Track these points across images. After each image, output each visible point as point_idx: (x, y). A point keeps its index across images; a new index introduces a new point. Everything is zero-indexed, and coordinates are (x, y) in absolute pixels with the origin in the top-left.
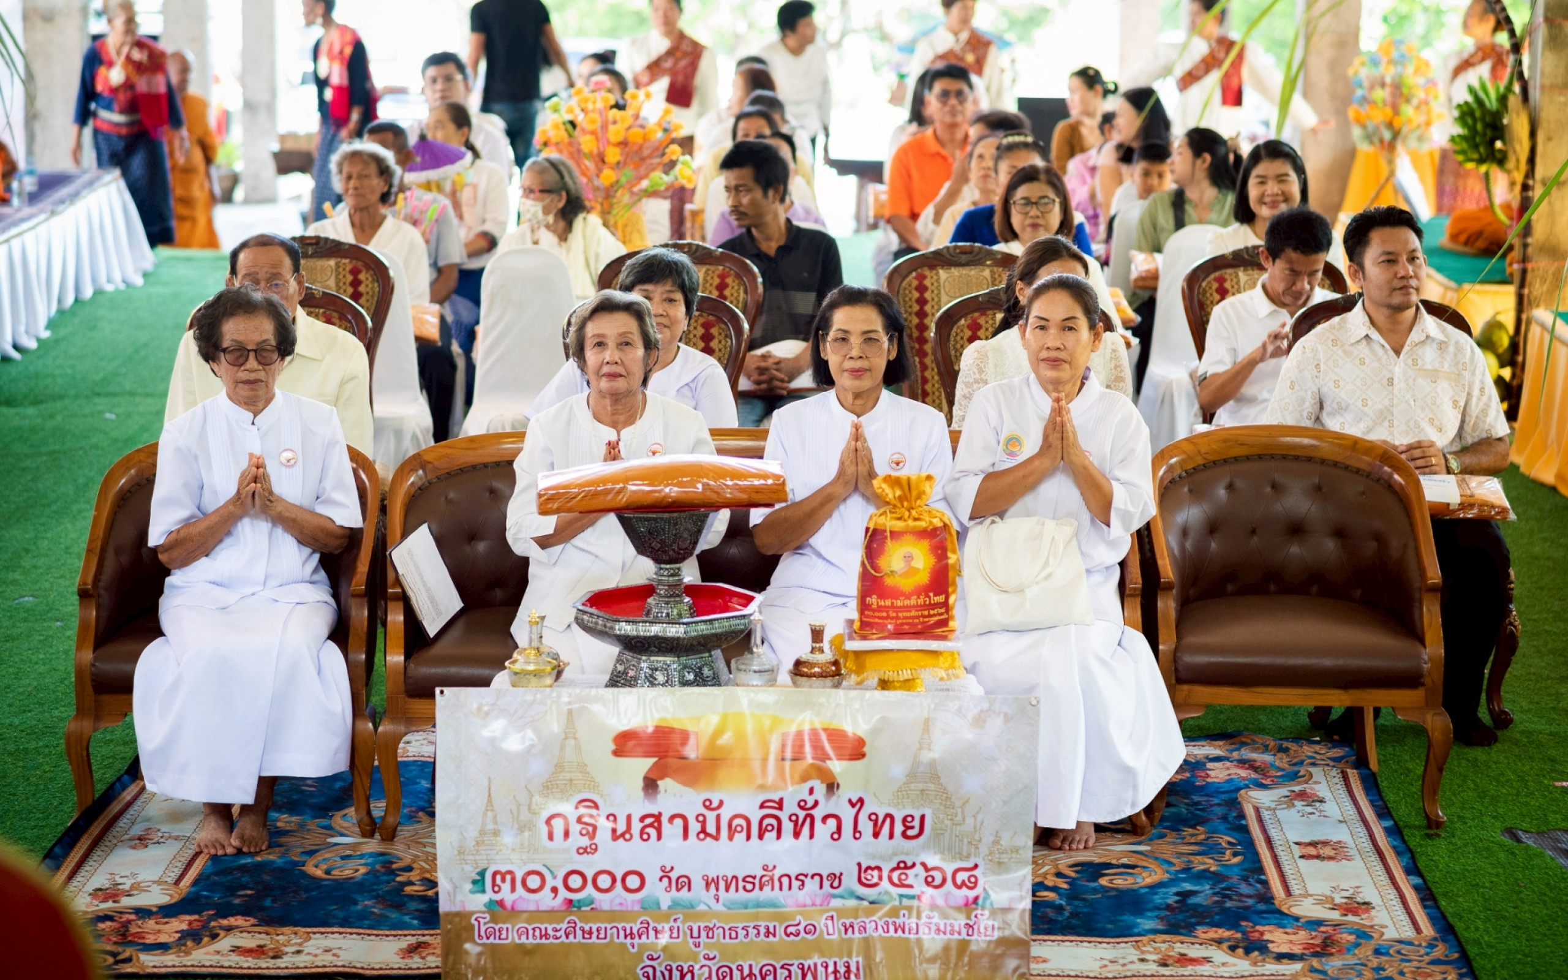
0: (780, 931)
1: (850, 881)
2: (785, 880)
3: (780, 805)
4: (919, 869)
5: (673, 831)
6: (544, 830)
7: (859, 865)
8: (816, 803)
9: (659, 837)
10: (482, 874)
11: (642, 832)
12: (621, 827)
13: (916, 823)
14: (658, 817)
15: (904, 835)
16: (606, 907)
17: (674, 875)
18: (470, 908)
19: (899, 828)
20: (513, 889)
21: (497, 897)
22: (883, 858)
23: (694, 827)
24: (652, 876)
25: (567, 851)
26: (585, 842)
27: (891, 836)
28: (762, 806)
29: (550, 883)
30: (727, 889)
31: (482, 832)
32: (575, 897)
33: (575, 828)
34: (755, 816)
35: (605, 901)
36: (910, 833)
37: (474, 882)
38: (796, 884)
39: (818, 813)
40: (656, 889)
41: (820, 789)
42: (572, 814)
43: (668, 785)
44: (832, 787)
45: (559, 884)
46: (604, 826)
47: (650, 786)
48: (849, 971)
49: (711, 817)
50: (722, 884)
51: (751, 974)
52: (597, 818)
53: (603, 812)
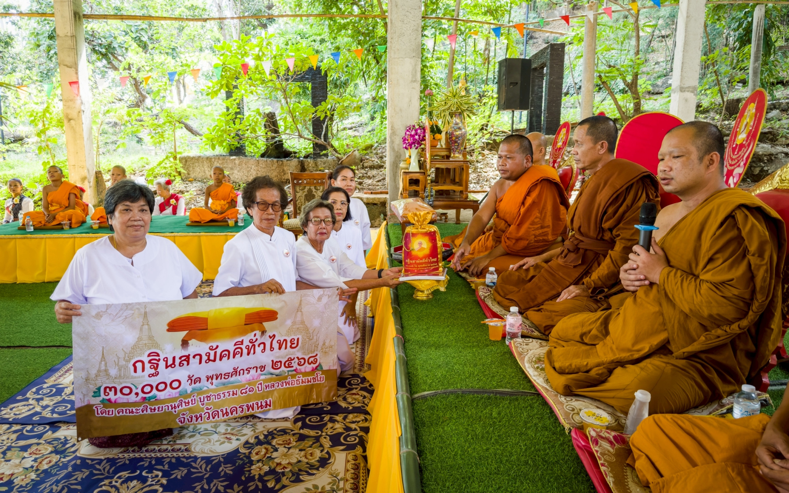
0: (239, 393)
1: (269, 369)
2: (242, 372)
3: (242, 343)
4: (296, 360)
5: (194, 362)
6: (132, 368)
7: (273, 361)
8: (257, 340)
9: (188, 364)
10: (99, 389)
11: (180, 363)
12: (170, 362)
13: (296, 342)
14: (188, 357)
15: (291, 347)
16: (162, 398)
17: (193, 379)
18: (92, 402)
19: (289, 344)
20: (116, 393)
21: (107, 398)
22: (282, 358)
23: (205, 358)
24: (184, 380)
25: (143, 376)
26: (153, 371)
27: (286, 348)
28: (235, 345)
29: (134, 391)
30: (217, 379)
31: (99, 371)
32: (147, 396)
33: (147, 366)
34: (232, 348)
35: (162, 395)
36: (293, 346)
37: (95, 392)
38: (246, 372)
39: (256, 344)
40: (187, 387)
41: (258, 333)
42: (146, 359)
43: (193, 342)
44: (263, 332)
45: (139, 391)
46: (162, 364)
47: (185, 343)
48: (267, 404)
49: (212, 353)
50: (215, 377)
51: (227, 412)
52: (159, 360)
53: (162, 357)
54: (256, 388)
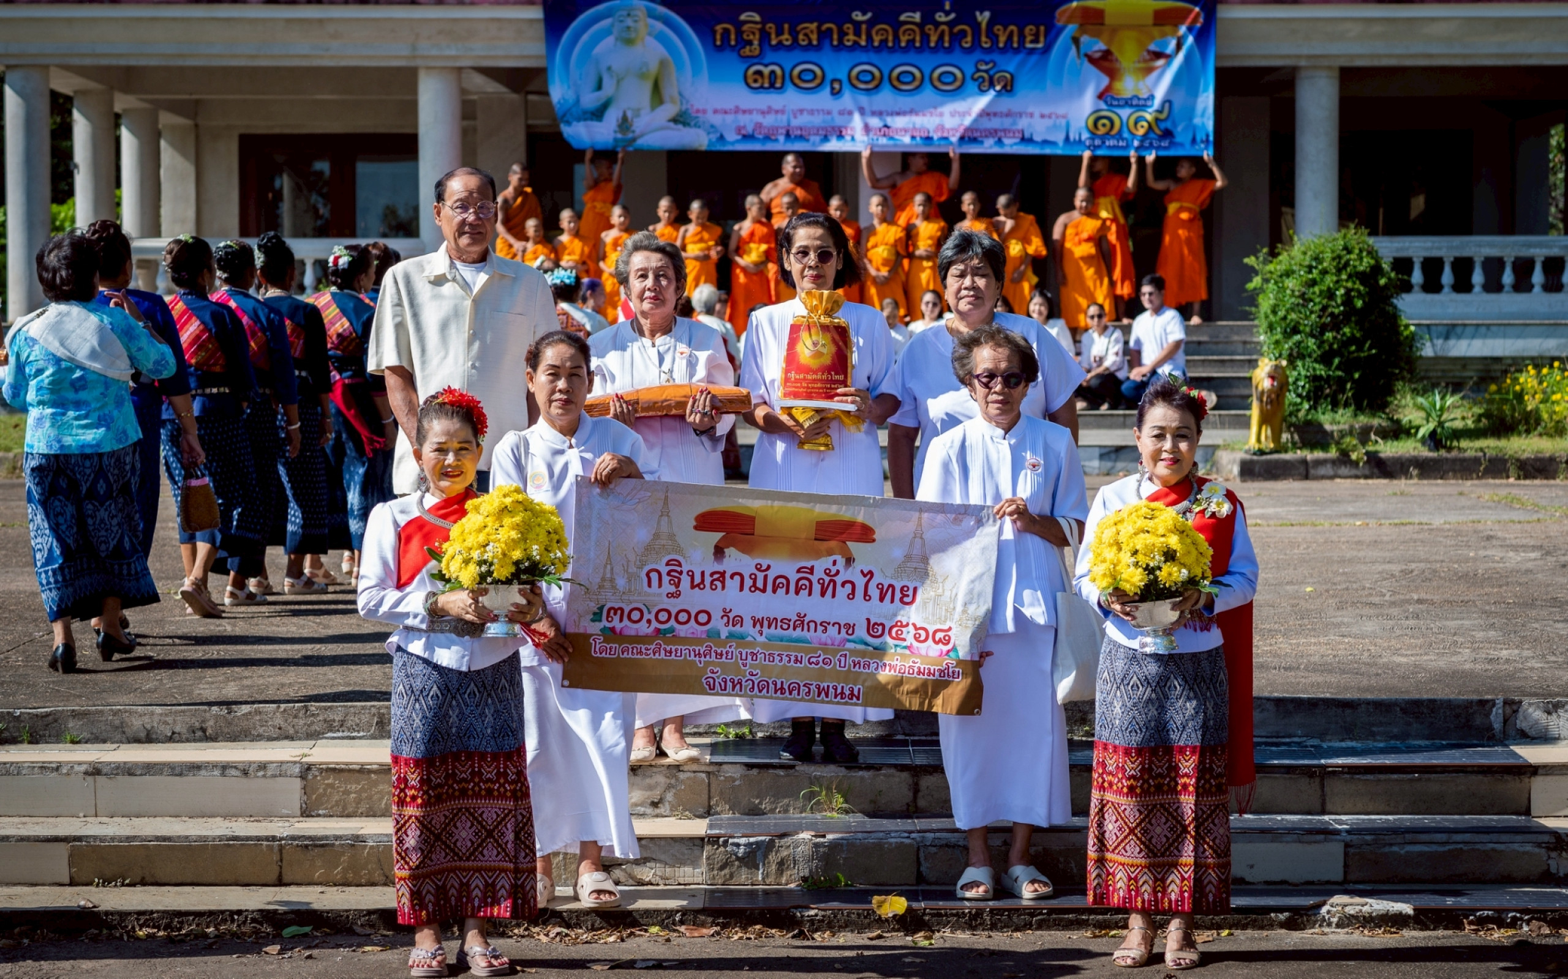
0: (805, 660)
1: (860, 631)
3: (811, 570)
4: (911, 627)
5: (733, 584)
6: (645, 579)
7: (869, 621)
8: (838, 572)
9: (723, 588)
10: (601, 609)
11: (712, 583)
12: (698, 580)
13: (910, 593)
14: (723, 574)
15: (901, 600)
16: (682, 634)
17: (731, 615)
18: (590, 631)
19: (898, 595)
20: (621, 620)
21: (611, 625)
22: (885, 617)
23: (748, 582)
24: (716, 614)
25: (660, 595)
26: (673, 589)
28: (799, 571)
29: (646, 616)
30: (769, 627)
31: (603, 579)
32: (662, 627)
33: (666, 579)
34: (793, 577)
35: (683, 631)
36: (906, 600)
37: (595, 614)
38: (820, 629)
39: (838, 580)
40: (718, 624)
41: (841, 561)
42: (664, 570)
43: (730, 551)
44: (849, 561)
45: (652, 617)
46: (685, 580)
47: (719, 552)
48: (852, 694)
49: (760, 576)
50: (766, 623)
51: (782, 688)
52: (681, 573)
53: (685, 568)
54: (835, 661)
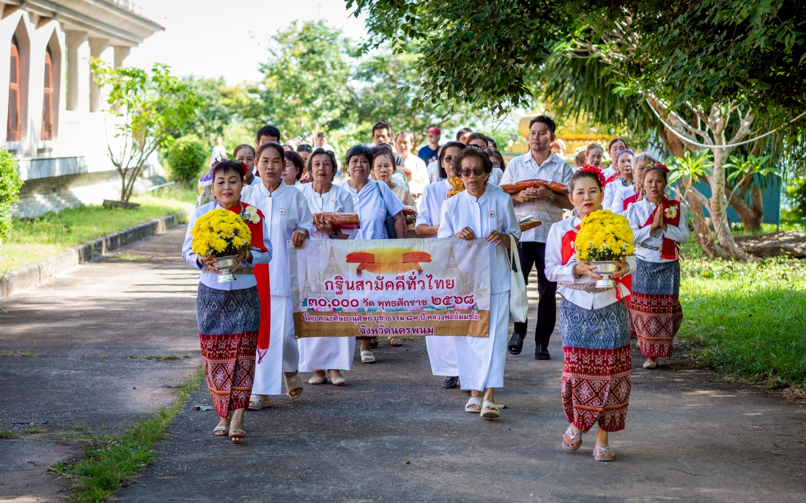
0: (405, 318)
1: (430, 303)
2: (407, 303)
3: (403, 278)
4: (453, 298)
5: (366, 287)
6: (325, 286)
7: (433, 297)
8: (415, 277)
9: (363, 289)
10: (306, 300)
11: (357, 287)
12: (350, 285)
13: (451, 283)
14: (362, 282)
15: (447, 287)
16: (346, 311)
17: (368, 301)
18: (302, 310)
19: (445, 285)
20: (316, 304)
21: (312, 307)
22: (441, 295)
23: (374, 285)
24: (361, 301)
25: (332, 293)
26: (338, 290)
27: (443, 288)
28: (397, 279)
29: (328, 303)
30: (386, 305)
31: (305, 287)
32: (336, 307)
34: (395, 282)
35: (345, 309)
36: (449, 286)
37: (303, 303)
38: (410, 304)
39: (416, 281)
40: (362, 305)
41: (416, 273)
42: (334, 281)
43: (365, 271)
44: (421, 272)
45: (331, 303)
46: (344, 285)
47: (359, 272)
49: (379, 282)
50: (385, 303)
51: (396, 331)
52: (342, 282)
53: (344, 280)
54: (419, 317)
